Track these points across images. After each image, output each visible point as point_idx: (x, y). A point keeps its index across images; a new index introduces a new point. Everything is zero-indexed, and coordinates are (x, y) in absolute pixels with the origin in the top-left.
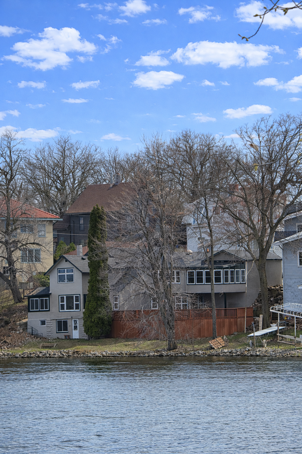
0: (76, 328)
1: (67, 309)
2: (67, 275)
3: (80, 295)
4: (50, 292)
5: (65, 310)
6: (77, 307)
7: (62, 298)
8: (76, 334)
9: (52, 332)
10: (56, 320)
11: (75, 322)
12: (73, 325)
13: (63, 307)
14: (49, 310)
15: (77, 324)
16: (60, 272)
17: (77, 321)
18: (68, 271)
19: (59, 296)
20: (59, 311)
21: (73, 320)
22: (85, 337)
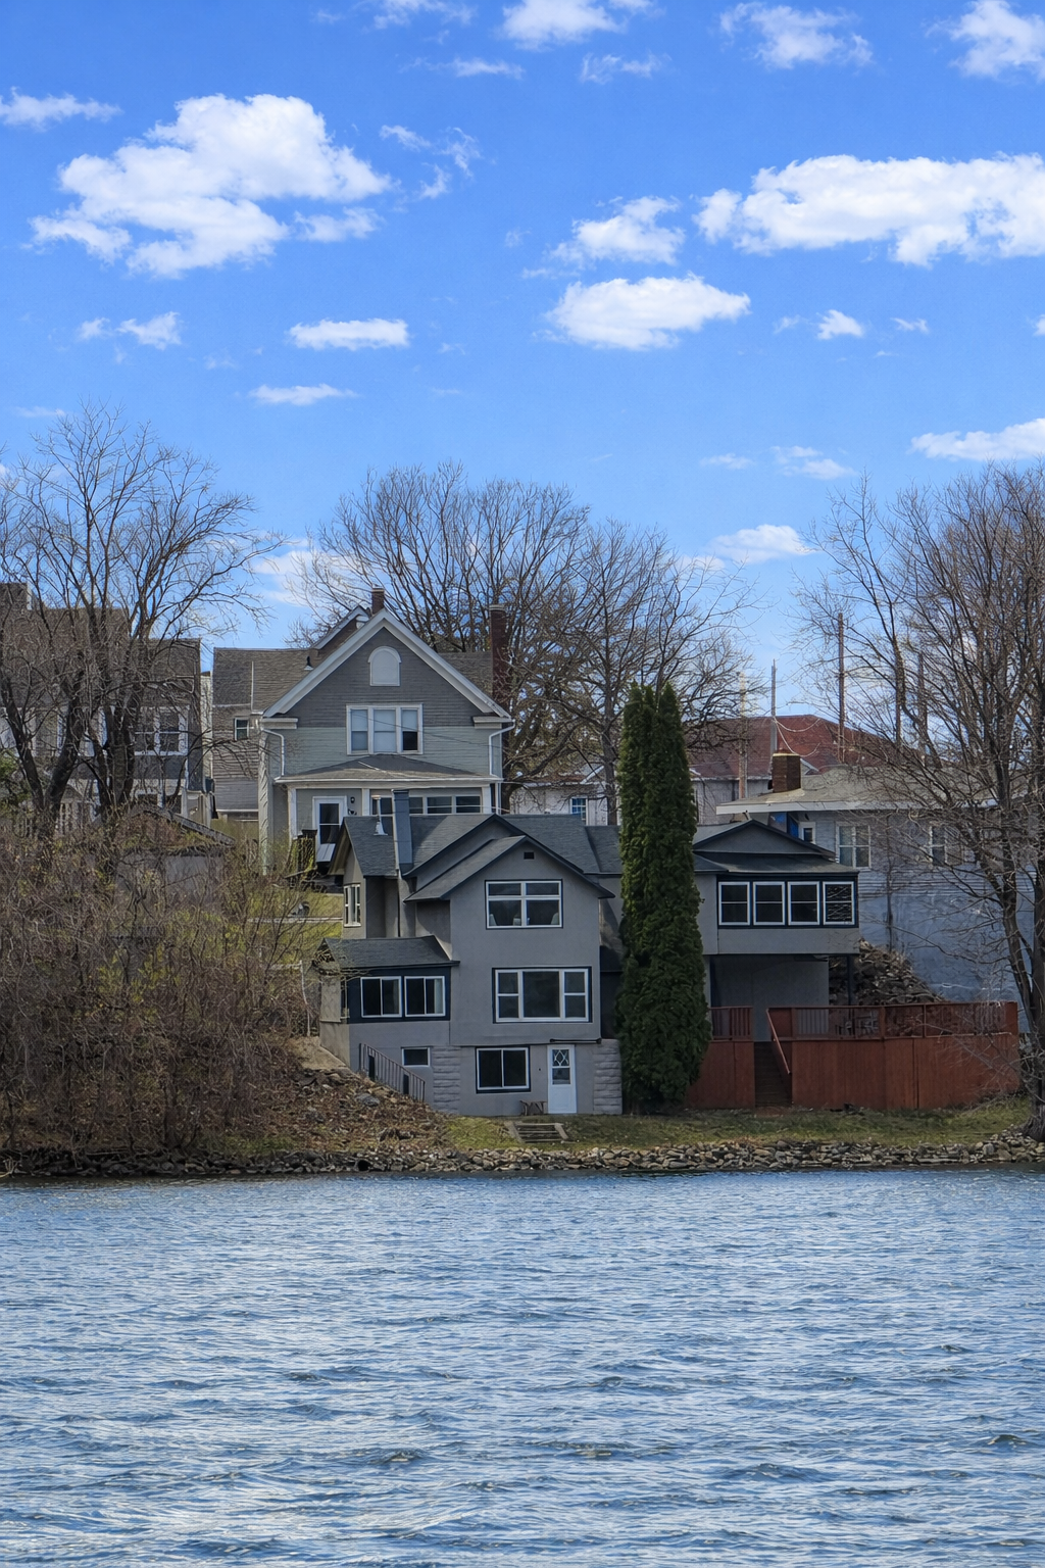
0: (561, 1076)
1: (526, 1015)
2: (529, 903)
3: (589, 968)
4: (449, 961)
5: (522, 1018)
6: (575, 1007)
7: (508, 982)
8: (561, 1100)
9: (457, 1089)
10: (477, 1047)
11: (560, 1057)
12: (550, 1067)
13: (509, 1009)
14: (447, 1017)
15: (565, 1063)
16: (494, 890)
17: (566, 1052)
18: (531, 890)
19: (494, 970)
20: (494, 1022)
21: (550, 1049)
22: (606, 1108)
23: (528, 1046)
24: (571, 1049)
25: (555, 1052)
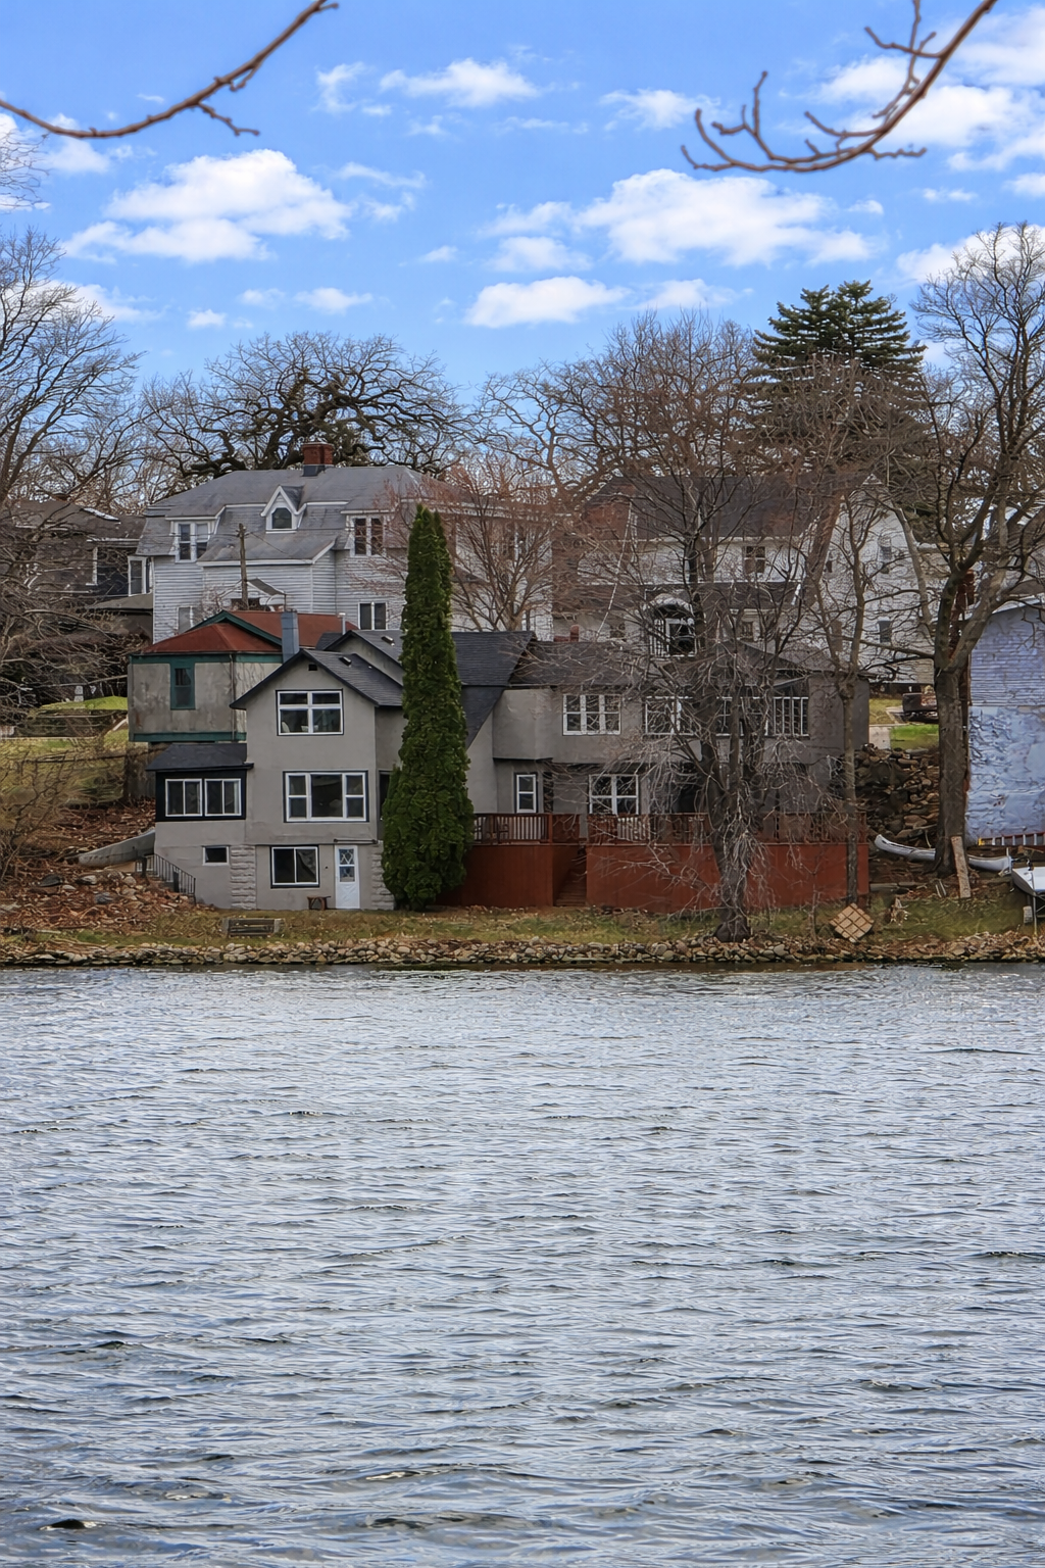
0: (347, 873)
1: (313, 816)
2: (314, 711)
3: (367, 772)
4: (248, 761)
5: (310, 818)
6: (355, 809)
7: (298, 783)
8: (348, 895)
10: (271, 846)
11: (346, 855)
12: (338, 865)
13: (298, 809)
14: (243, 817)
15: (352, 862)
16: (285, 699)
17: (352, 851)
18: (318, 699)
19: (284, 773)
20: (285, 821)
21: (337, 848)
22: (381, 904)
23: (317, 845)
24: (355, 848)
25: (342, 851)
